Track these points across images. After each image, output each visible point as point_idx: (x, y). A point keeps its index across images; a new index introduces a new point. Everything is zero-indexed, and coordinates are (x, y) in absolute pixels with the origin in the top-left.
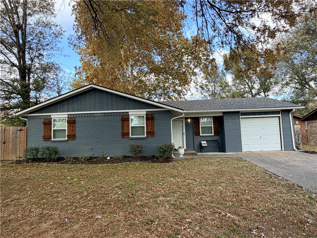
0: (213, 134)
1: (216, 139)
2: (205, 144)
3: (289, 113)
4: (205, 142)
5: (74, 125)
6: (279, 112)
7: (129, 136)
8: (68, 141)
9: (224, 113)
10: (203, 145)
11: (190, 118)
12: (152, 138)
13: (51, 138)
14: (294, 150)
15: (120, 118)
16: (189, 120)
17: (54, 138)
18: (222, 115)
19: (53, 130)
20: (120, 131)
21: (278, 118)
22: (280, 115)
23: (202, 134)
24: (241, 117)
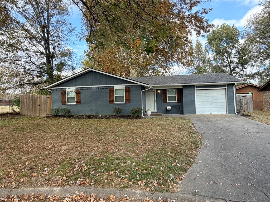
0: (176, 101)
1: (178, 105)
2: (170, 108)
3: (233, 86)
4: (170, 107)
5: (79, 95)
6: (226, 85)
7: (114, 102)
8: (76, 105)
9: (183, 86)
10: (168, 109)
11: (160, 90)
12: (129, 104)
13: (66, 103)
14: (235, 114)
15: (108, 90)
16: (159, 91)
17: (68, 103)
18: (182, 87)
19: (67, 98)
20: (108, 99)
21: (225, 90)
22: (226, 88)
23: (168, 101)
24: (196, 89)
